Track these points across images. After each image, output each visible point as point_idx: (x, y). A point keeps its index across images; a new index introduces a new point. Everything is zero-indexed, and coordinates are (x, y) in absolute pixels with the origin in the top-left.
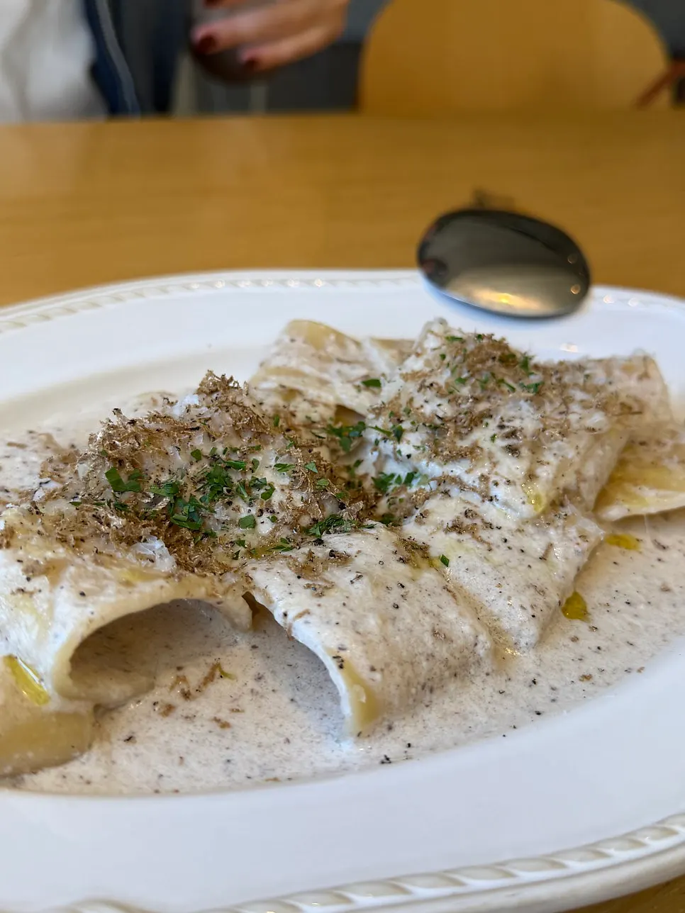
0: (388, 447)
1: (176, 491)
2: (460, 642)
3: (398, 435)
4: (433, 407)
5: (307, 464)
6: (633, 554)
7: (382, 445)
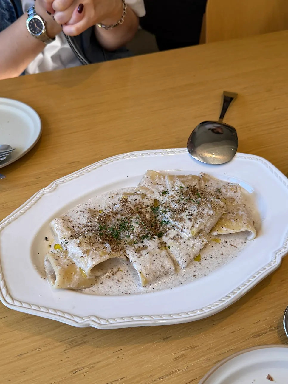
0: (163, 215)
1: (113, 229)
2: (167, 268)
3: (165, 213)
4: (175, 206)
5: (142, 222)
6: (218, 244)
7: (162, 214)
